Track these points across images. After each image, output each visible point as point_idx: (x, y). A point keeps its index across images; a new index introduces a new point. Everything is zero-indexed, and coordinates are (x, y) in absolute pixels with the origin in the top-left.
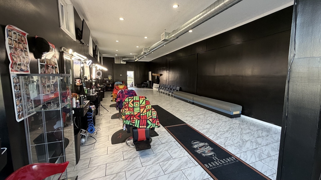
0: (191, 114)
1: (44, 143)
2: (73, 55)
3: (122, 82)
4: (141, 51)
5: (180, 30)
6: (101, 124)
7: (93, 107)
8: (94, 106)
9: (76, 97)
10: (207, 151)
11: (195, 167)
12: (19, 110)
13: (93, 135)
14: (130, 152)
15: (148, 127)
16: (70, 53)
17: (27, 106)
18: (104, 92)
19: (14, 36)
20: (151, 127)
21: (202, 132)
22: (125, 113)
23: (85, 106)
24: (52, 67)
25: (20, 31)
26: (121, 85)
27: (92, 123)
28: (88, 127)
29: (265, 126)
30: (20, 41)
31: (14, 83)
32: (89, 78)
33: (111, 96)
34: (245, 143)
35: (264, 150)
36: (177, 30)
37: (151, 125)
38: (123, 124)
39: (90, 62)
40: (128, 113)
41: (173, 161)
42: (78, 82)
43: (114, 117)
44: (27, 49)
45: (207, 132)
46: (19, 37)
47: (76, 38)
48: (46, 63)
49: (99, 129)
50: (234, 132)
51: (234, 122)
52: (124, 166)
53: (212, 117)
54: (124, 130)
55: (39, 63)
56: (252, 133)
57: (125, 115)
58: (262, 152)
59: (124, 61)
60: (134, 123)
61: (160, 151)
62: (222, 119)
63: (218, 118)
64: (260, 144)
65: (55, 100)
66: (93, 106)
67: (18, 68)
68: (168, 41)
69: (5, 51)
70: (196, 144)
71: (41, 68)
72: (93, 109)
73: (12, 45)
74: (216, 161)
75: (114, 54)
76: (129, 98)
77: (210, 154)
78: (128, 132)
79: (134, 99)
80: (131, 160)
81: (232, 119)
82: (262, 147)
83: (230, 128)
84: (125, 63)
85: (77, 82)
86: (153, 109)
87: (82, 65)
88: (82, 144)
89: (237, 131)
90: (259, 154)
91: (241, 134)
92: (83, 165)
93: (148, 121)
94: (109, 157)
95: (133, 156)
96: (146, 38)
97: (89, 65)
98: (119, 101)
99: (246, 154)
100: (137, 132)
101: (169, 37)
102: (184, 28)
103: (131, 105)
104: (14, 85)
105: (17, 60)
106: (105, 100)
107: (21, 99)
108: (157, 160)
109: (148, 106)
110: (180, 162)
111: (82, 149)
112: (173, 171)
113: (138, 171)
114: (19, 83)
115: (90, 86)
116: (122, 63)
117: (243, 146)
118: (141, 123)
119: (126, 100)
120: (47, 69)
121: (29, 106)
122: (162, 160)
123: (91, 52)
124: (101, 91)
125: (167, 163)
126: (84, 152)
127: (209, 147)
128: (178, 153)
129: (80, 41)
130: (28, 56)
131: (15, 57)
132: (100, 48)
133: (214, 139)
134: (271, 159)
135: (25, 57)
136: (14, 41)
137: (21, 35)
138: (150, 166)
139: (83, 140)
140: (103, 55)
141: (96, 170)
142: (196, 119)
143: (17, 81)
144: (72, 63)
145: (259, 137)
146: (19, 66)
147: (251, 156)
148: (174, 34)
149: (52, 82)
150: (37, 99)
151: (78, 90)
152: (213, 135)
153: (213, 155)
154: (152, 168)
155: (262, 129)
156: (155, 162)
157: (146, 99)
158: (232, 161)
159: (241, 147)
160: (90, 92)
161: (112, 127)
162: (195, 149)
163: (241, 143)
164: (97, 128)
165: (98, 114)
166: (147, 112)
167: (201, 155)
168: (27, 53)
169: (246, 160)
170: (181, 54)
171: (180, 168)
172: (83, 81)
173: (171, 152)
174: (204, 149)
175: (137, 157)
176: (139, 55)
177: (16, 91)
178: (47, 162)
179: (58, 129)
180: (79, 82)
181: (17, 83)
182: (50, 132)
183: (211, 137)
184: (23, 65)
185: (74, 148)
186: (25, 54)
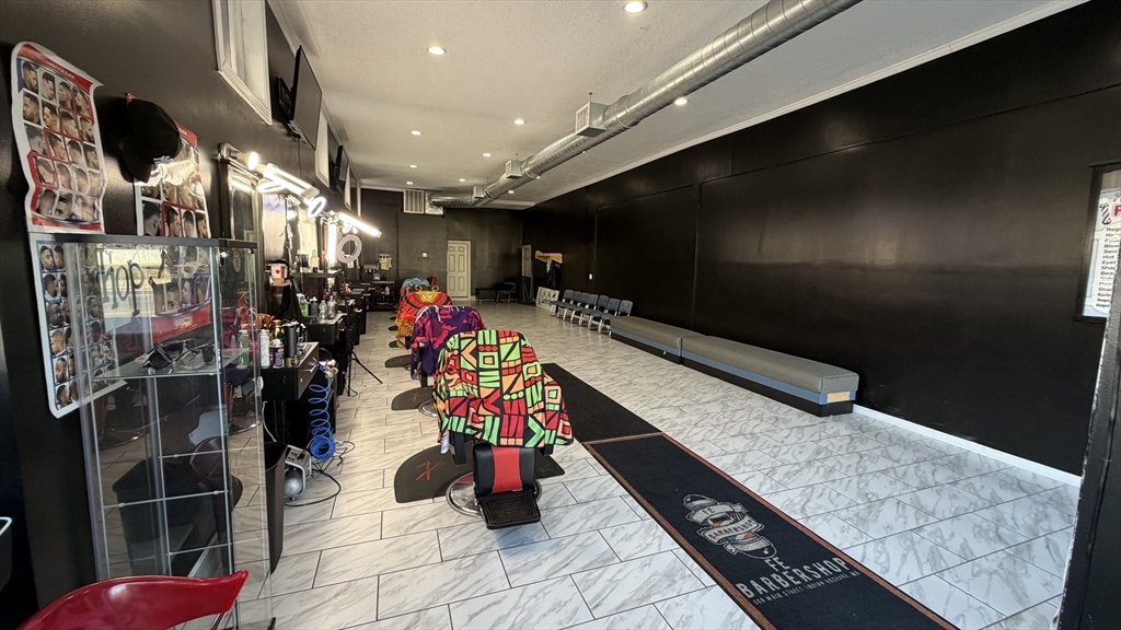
0: (675, 399)
1: (154, 497)
2: (260, 176)
3: (430, 280)
4: (501, 169)
5: (649, 94)
6: (354, 426)
7: (331, 366)
8: (333, 362)
9: (272, 329)
10: (744, 536)
11: (704, 594)
12: (60, 373)
13: (330, 466)
14: (464, 531)
15: (531, 444)
16: (251, 168)
17: (94, 358)
18: (365, 311)
19: (44, 88)
20: (541, 445)
21: (721, 463)
22: (448, 392)
23: (302, 361)
24: (188, 216)
25: (70, 72)
26: (425, 288)
27: (326, 425)
28: (311, 436)
29: (944, 449)
30: (68, 111)
31: (42, 267)
32: (314, 263)
33: (390, 329)
34: (876, 508)
35: (946, 536)
36: (637, 95)
37: (540, 435)
38: (442, 432)
39: (319, 205)
40: (458, 391)
41: (620, 571)
42: (277, 276)
43: (403, 402)
44: (93, 142)
45: (736, 465)
46: (64, 92)
47: (273, 117)
48: (163, 199)
49: (350, 447)
50: (833, 467)
51: (831, 432)
52: (445, 585)
53: (752, 409)
54: (444, 451)
55: (139, 199)
56: (900, 471)
57: (449, 397)
58: (939, 541)
59: (437, 205)
60: (480, 426)
61: (573, 530)
62: (788, 417)
63: (773, 414)
64: (933, 514)
65: (198, 339)
66: (330, 363)
67: (60, 212)
68: (601, 137)
69: (10, 142)
70: (702, 507)
71: (146, 216)
72: (329, 374)
73: (39, 123)
74: (777, 573)
75: (402, 179)
76: (462, 335)
77: (753, 547)
78: (459, 458)
79: (481, 342)
80: (468, 561)
81: (823, 419)
82: (940, 525)
83: (818, 453)
84: (442, 213)
85: (275, 275)
86: (548, 379)
87: (291, 215)
88: (291, 499)
89: (845, 462)
90: (931, 548)
91: (861, 475)
92: (295, 576)
93: (531, 421)
94: (387, 550)
95: (477, 547)
96: (519, 122)
97: (316, 214)
98: (421, 345)
99: (884, 548)
100: (491, 460)
101: (604, 119)
102: (663, 89)
103: (467, 363)
104: (44, 275)
105: (55, 179)
106: (369, 340)
107: (69, 331)
108: (561, 563)
109: (529, 365)
110: (648, 572)
111: (291, 518)
112: (622, 605)
113: (495, 603)
114: (61, 268)
115: (316, 290)
116: (429, 210)
117: (871, 517)
118: (505, 429)
119: (452, 343)
120: (169, 220)
121: (101, 357)
122: (579, 563)
123: (323, 169)
124: (357, 310)
125: (599, 576)
126: (297, 530)
127: (747, 518)
128: (637, 540)
129: (288, 128)
130: (97, 167)
131: (48, 168)
132: (355, 157)
133: (764, 489)
134: (976, 569)
135: (86, 169)
136: (44, 106)
137: (72, 85)
138: (539, 586)
139: (294, 485)
140: (364, 181)
141: (340, 598)
142: (695, 419)
143: (57, 261)
144: (256, 203)
145: (924, 486)
146: (63, 206)
147: (904, 556)
148: (624, 109)
149: (187, 270)
150: (130, 332)
151: (280, 305)
152: (760, 477)
153: (763, 549)
154: (545, 594)
155: (934, 457)
156: (556, 572)
157: (523, 343)
158: (836, 574)
159: (864, 521)
160: (319, 311)
161: (397, 440)
162: (697, 526)
163: (861, 507)
164: (341, 442)
165: (345, 392)
166: (525, 387)
167: (720, 547)
168: (96, 158)
169: (888, 570)
170: (639, 187)
171: (649, 596)
172: (294, 271)
173: (613, 535)
174: (731, 527)
175: (489, 550)
176: (491, 183)
177: (49, 297)
178: (164, 571)
179: (205, 445)
180: (279, 276)
181: (54, 268)
182: (176, 456)
183: (754, 485)
184: (80, 201)
185: (264, 516)
186: (87, 161)
